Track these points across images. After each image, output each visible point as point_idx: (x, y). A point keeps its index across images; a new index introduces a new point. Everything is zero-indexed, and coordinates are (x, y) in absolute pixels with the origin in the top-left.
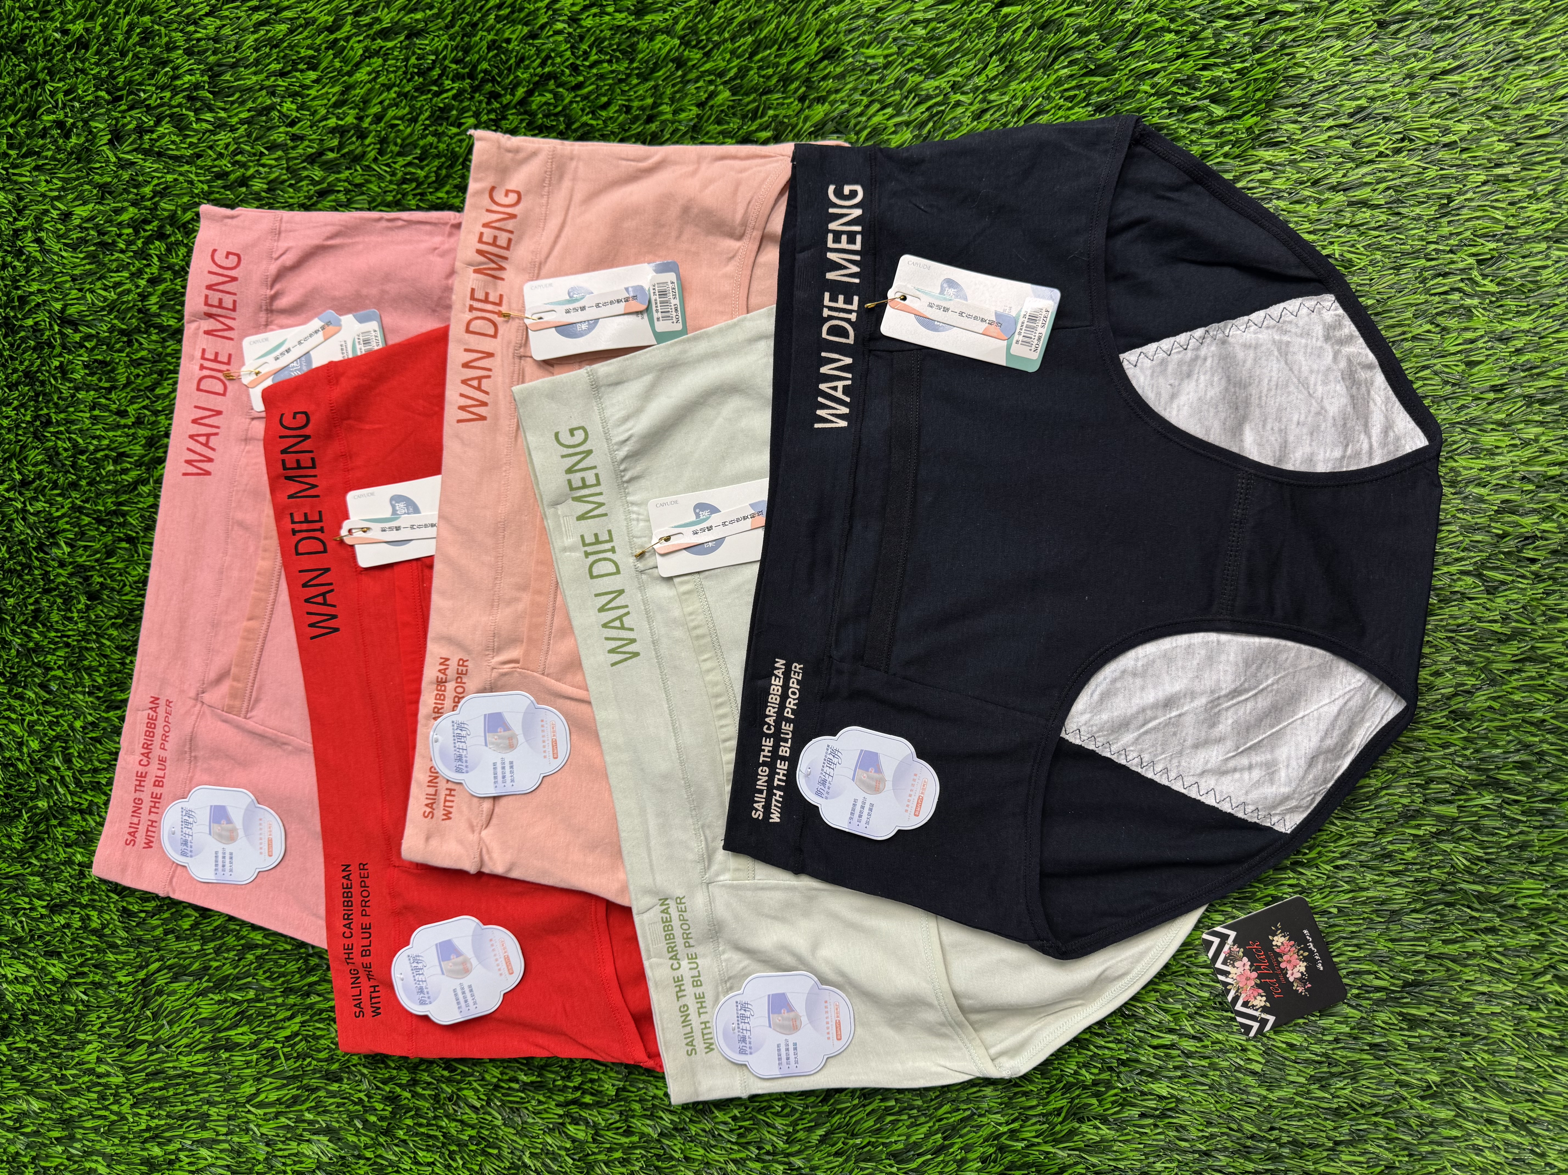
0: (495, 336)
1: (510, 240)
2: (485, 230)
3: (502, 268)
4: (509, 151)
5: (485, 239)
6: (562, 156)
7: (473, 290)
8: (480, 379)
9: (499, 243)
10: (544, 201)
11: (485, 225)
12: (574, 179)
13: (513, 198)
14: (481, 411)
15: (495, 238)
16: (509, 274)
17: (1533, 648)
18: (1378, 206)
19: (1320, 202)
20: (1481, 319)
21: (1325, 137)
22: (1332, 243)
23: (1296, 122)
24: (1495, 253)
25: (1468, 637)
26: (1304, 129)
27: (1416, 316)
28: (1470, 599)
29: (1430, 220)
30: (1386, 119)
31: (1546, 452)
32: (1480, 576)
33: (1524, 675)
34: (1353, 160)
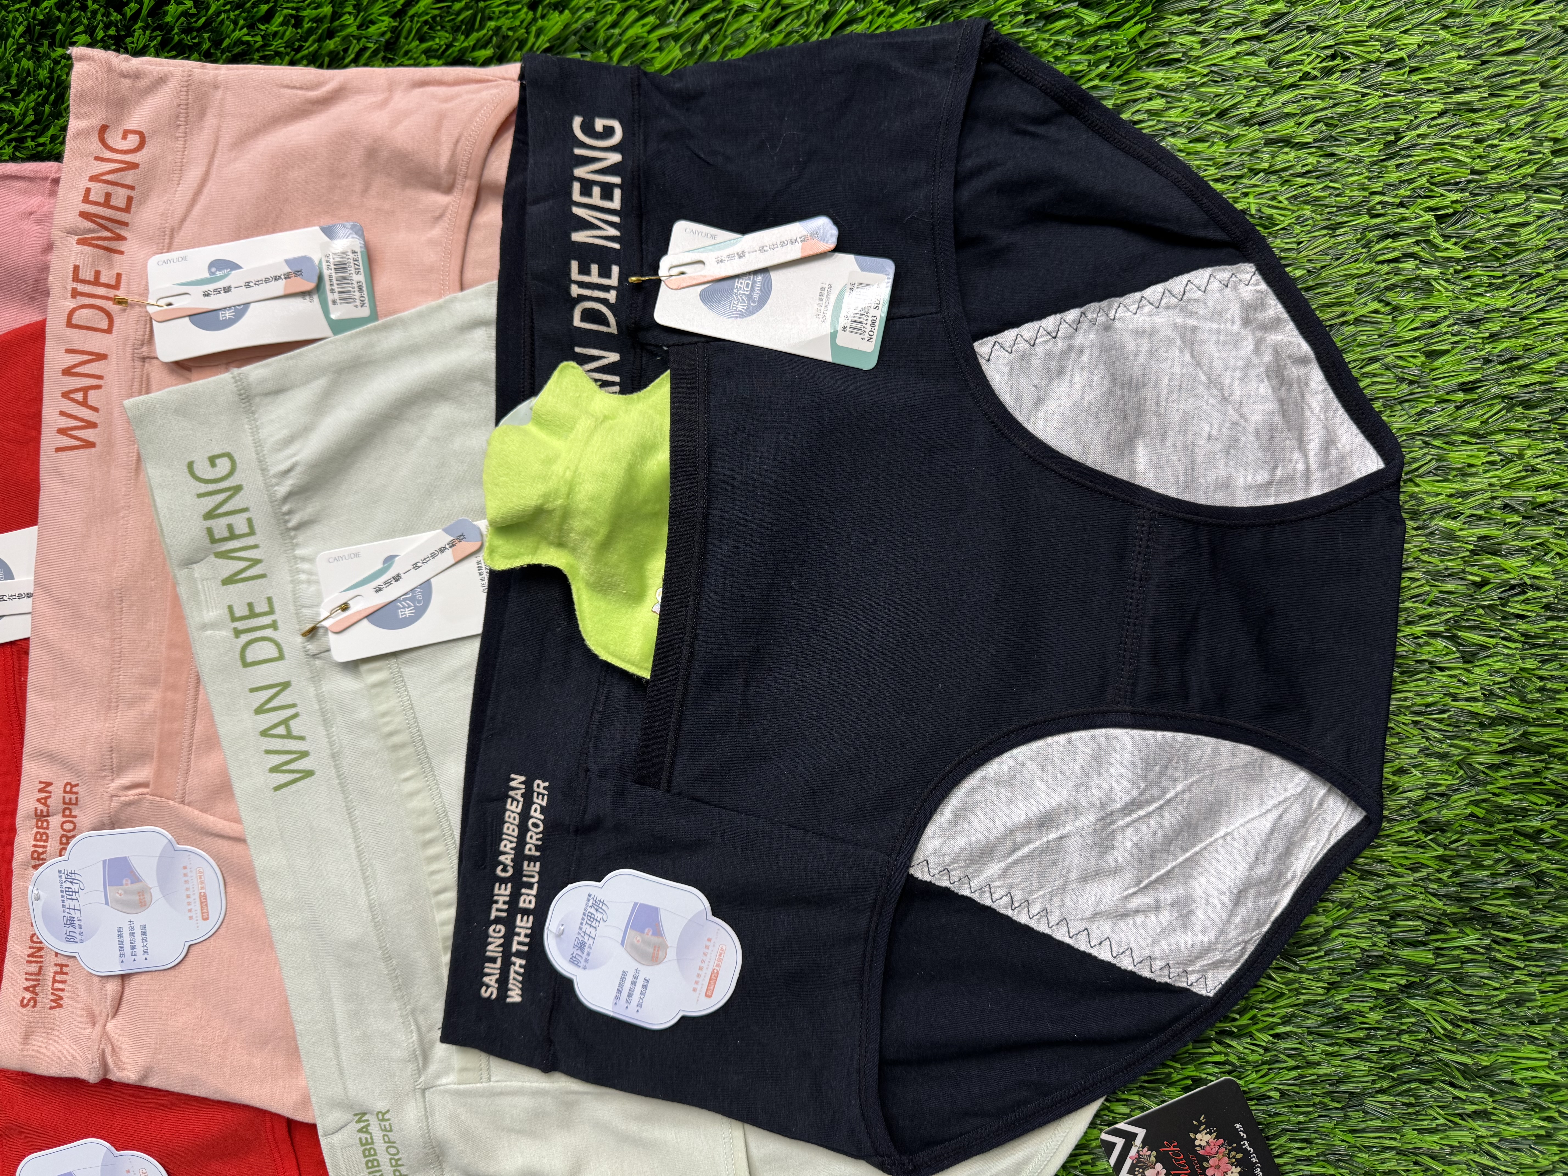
0: (109, 331)
1: (130, 199)
2: (92, 185)
3: (120, 238)
4: (124, 75)
5: (92, 198)
6: (202, 83)
7: (76, 268)
8: (85, 390)
9: (113, 202)
10: (179, 144)
11: (93, 179)
12: (221, 115)
13: (133, 141)
14: (88, 434)
15: (108, 196)
16: (131, 246)
17: (1525, 734)
18: (1305, 145)
19: (1229, 140)
20: (1443, 293)
21: (1232, 52)
22: (1246, 195)
23: (1194, 33)
24: (1458, 206)
25: (1440, 721)
26: (1204, 43)
27: (1359, 292)
28: (1441, 669)
29: (1374, 163)
30: (1312, 30)
31: (1534, 470)
32: (1453, 638)
33: (1515, 770)
34: (1270, 84)
